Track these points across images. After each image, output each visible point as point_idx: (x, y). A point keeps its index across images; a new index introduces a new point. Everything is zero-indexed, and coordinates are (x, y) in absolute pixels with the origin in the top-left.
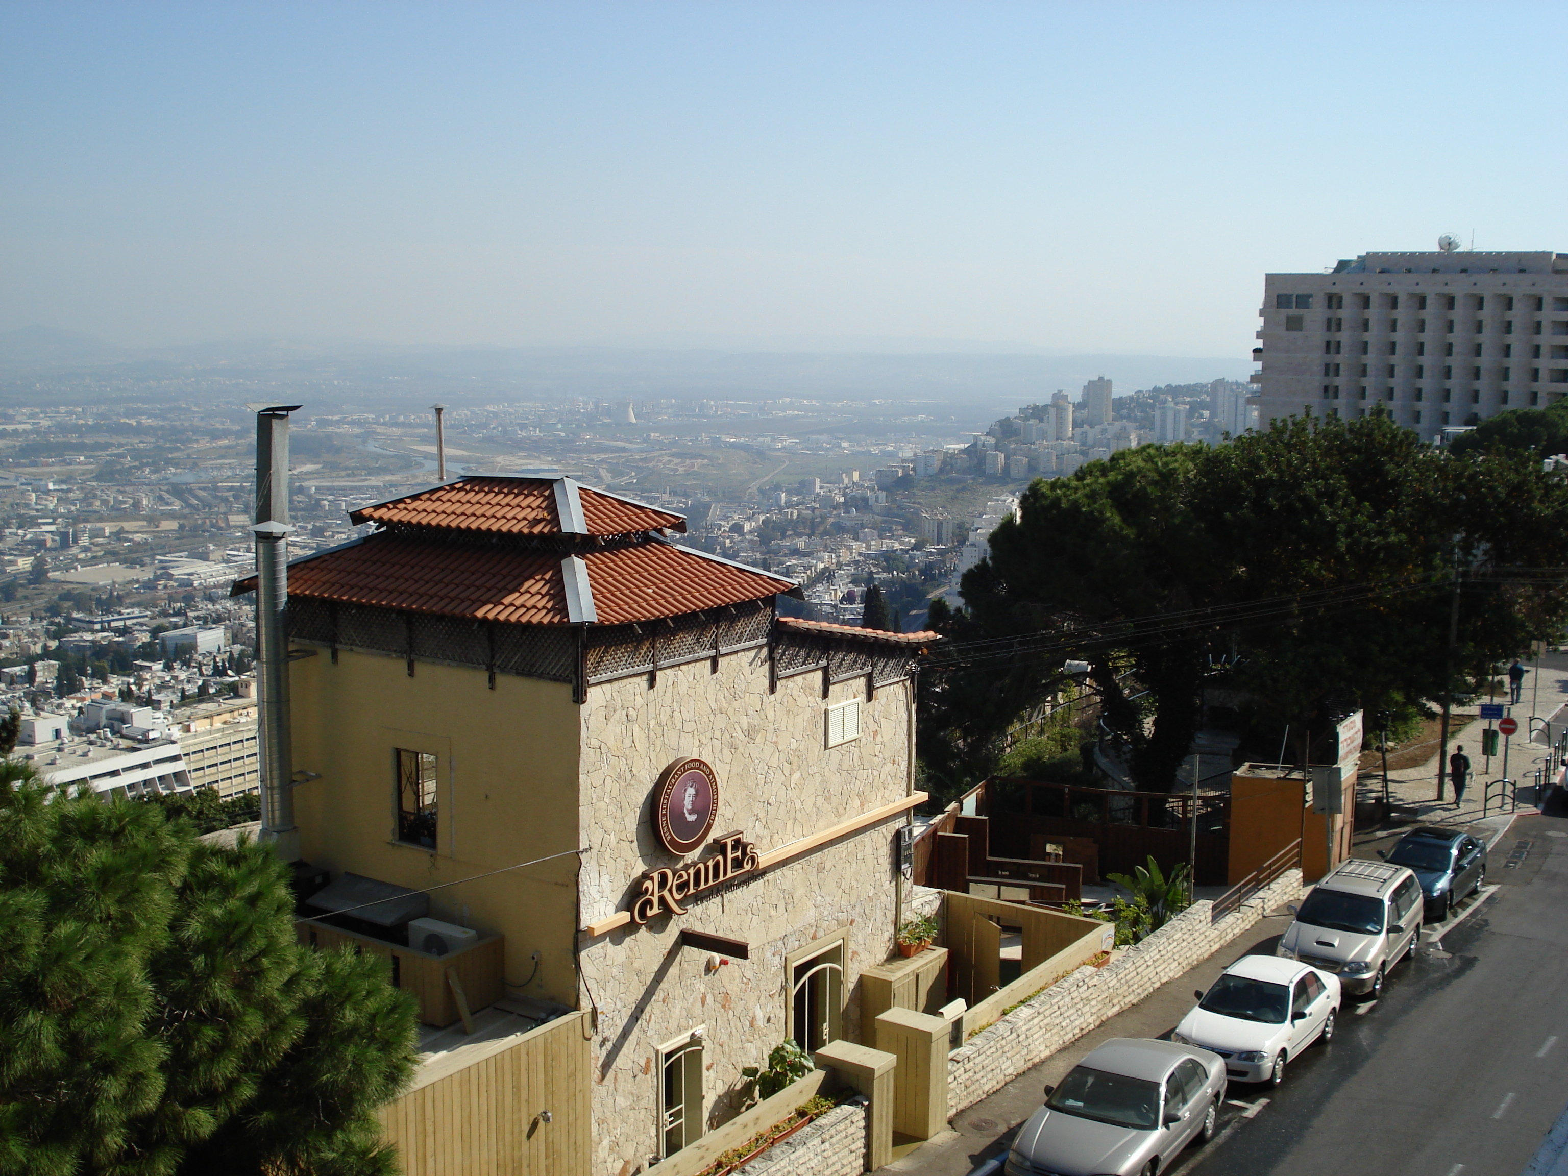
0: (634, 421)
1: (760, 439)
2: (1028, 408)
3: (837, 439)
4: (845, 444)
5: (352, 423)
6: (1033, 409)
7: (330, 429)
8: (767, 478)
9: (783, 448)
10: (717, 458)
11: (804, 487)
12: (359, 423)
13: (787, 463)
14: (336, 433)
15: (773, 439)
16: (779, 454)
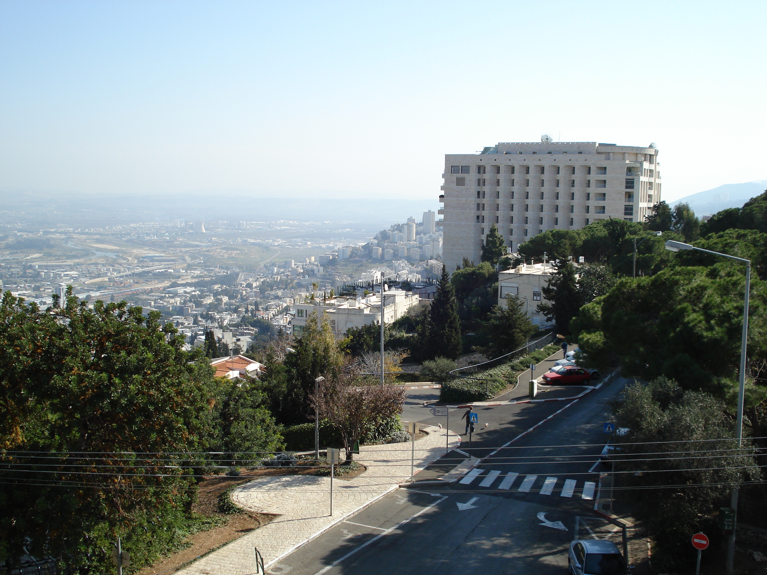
0: (204, 231)
1: (267, 241)
2: (395, 225)
3: (305, 240)
4: (309, 243)
5: (61, 233)
6: (397, 226)
7: (50, 236)
8: (268, 260)
9: (278, 245)
10: (244, 250)
11: (286, 265)
12: (65, 233)
13: (280, 252)
14: (52, 238)
15: (274, 241)
16: (276, 248)
